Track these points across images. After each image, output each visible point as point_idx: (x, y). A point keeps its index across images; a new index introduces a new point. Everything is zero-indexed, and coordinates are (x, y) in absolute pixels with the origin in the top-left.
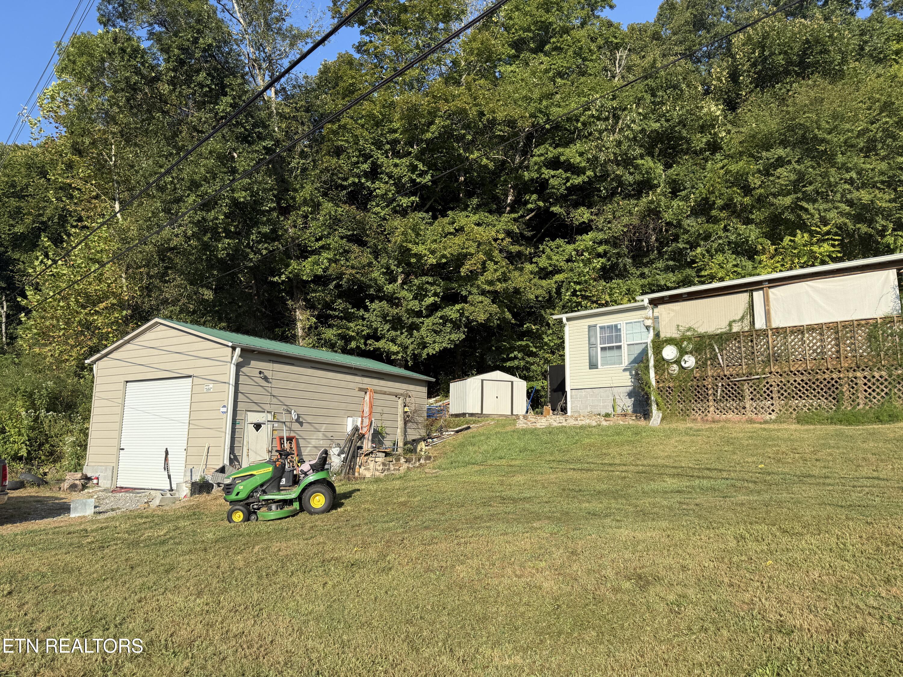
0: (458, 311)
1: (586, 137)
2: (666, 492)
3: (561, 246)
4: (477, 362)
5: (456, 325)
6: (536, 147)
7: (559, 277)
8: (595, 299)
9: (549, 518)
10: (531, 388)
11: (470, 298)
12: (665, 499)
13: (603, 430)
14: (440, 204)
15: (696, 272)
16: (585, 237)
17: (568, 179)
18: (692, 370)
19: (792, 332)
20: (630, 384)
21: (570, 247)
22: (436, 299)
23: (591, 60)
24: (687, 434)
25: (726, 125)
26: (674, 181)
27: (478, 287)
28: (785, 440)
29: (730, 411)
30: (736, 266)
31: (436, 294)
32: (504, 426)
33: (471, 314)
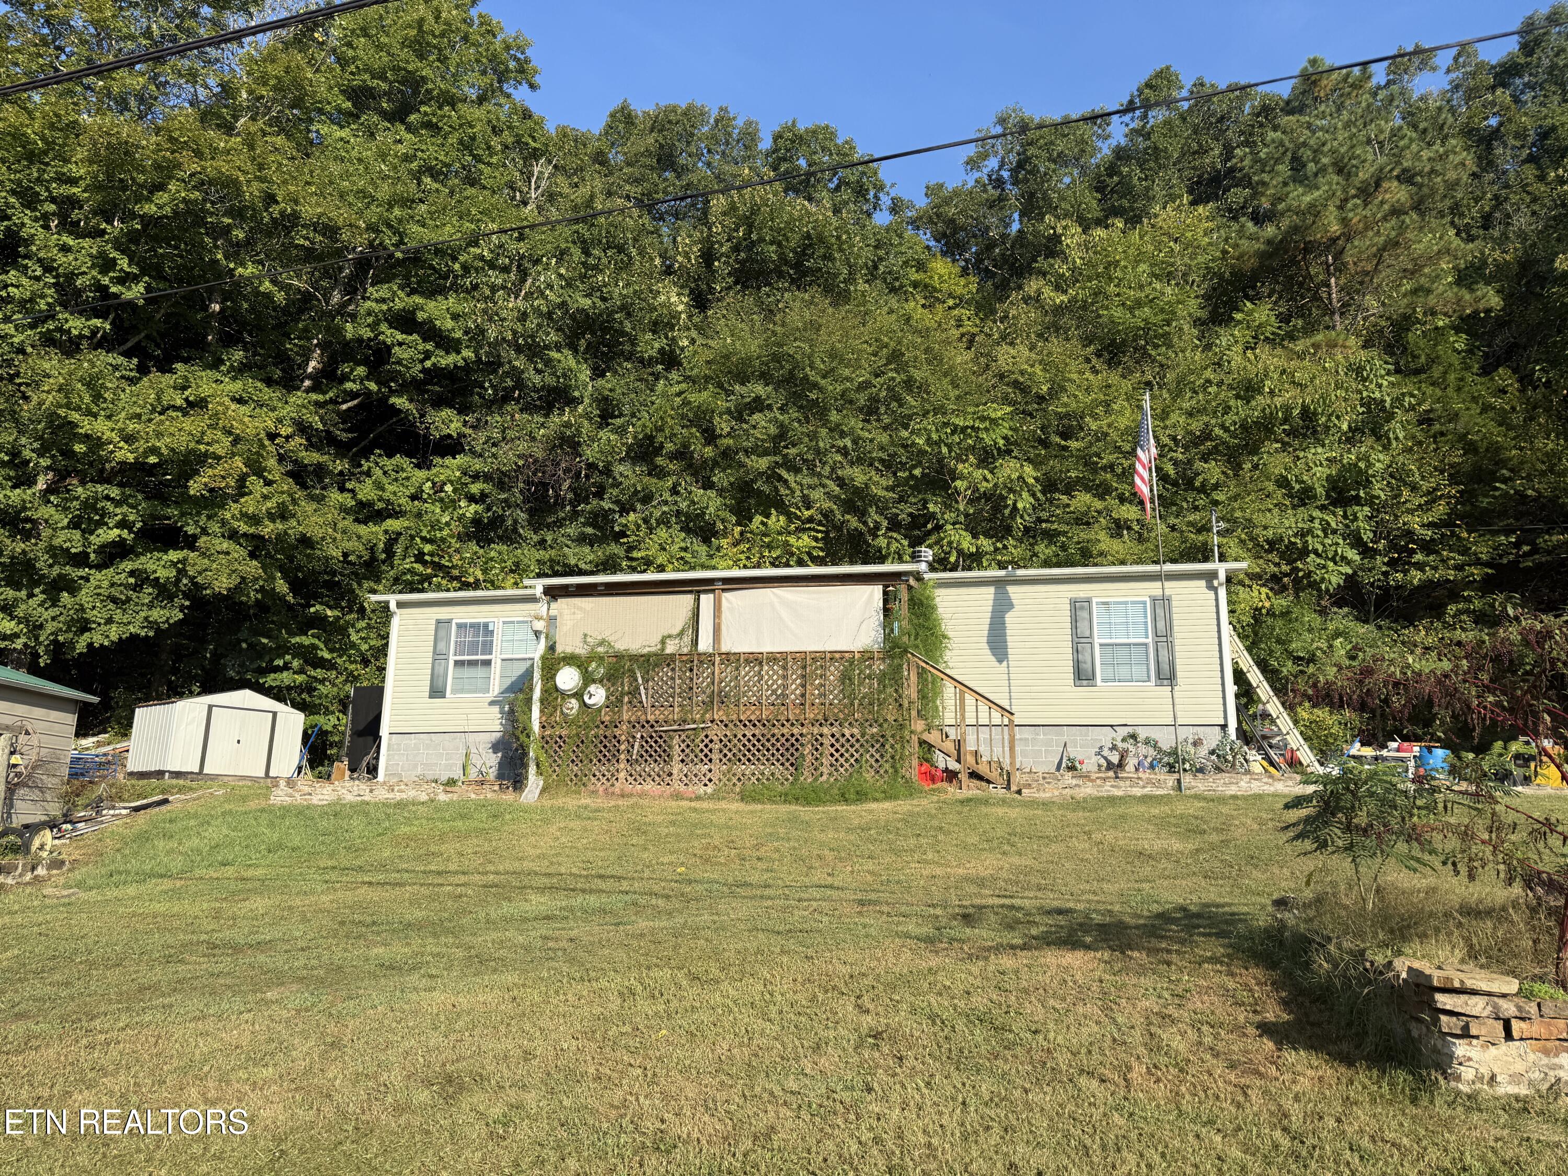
0: (174, 564)
1: (468, 292)
2: (525, 920)
3: (403, 470)
4: (203, 668)
5: (164, 592)
6: (372, 285)
7: (393, 524)
8: (456, 572)
9: (301, 979)
10: (312, 727)
11: (202, 541)
12: (521, 931)
13: (437, 810)
14: (158, 346)
15: (627, 551)
16: (448, 461)
17: (427, 355)
18: (599, 710)
19: (747, 661)
20: (499, 728)
21: (421, 474)
22: (125, 534)
23: (489, 164)
24: (579, 817)
25: (689, 329)
26: (606, 399)
27: (223, 523)
28: (720, 828)
29: (649, 779)
30: (685, 549)
31: (122, 524)
32: (244, 799)
33: (200, 573)
